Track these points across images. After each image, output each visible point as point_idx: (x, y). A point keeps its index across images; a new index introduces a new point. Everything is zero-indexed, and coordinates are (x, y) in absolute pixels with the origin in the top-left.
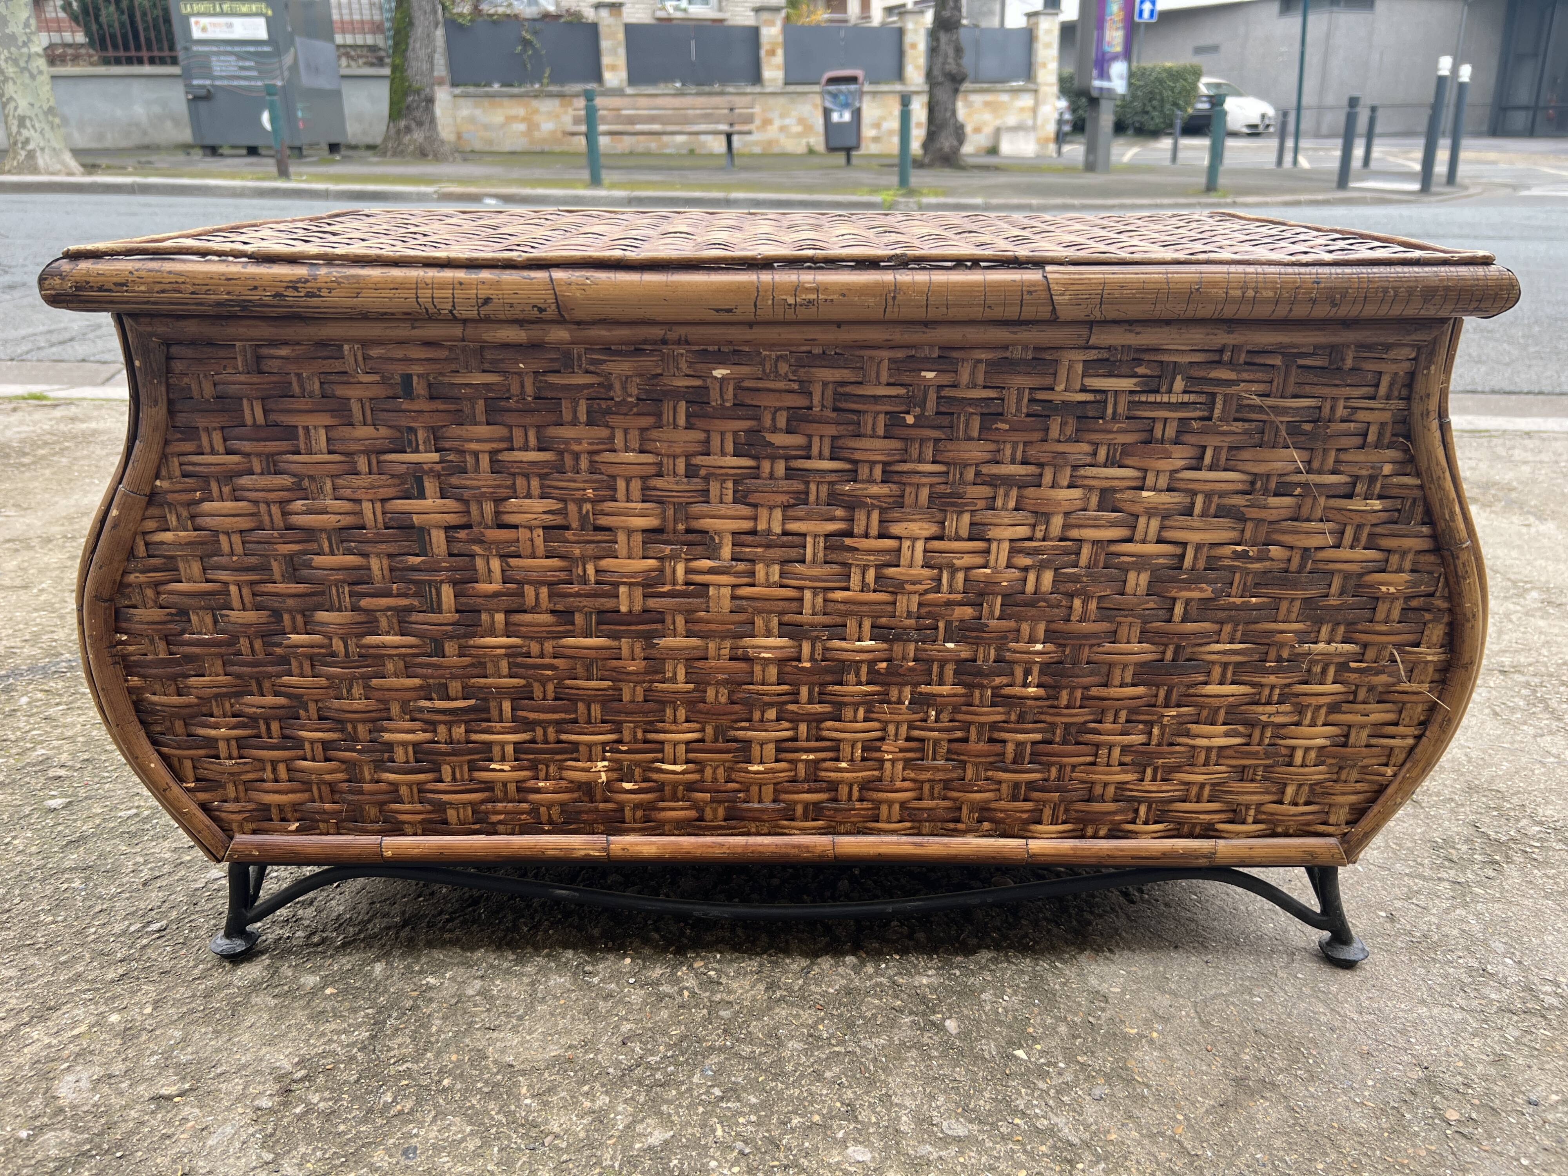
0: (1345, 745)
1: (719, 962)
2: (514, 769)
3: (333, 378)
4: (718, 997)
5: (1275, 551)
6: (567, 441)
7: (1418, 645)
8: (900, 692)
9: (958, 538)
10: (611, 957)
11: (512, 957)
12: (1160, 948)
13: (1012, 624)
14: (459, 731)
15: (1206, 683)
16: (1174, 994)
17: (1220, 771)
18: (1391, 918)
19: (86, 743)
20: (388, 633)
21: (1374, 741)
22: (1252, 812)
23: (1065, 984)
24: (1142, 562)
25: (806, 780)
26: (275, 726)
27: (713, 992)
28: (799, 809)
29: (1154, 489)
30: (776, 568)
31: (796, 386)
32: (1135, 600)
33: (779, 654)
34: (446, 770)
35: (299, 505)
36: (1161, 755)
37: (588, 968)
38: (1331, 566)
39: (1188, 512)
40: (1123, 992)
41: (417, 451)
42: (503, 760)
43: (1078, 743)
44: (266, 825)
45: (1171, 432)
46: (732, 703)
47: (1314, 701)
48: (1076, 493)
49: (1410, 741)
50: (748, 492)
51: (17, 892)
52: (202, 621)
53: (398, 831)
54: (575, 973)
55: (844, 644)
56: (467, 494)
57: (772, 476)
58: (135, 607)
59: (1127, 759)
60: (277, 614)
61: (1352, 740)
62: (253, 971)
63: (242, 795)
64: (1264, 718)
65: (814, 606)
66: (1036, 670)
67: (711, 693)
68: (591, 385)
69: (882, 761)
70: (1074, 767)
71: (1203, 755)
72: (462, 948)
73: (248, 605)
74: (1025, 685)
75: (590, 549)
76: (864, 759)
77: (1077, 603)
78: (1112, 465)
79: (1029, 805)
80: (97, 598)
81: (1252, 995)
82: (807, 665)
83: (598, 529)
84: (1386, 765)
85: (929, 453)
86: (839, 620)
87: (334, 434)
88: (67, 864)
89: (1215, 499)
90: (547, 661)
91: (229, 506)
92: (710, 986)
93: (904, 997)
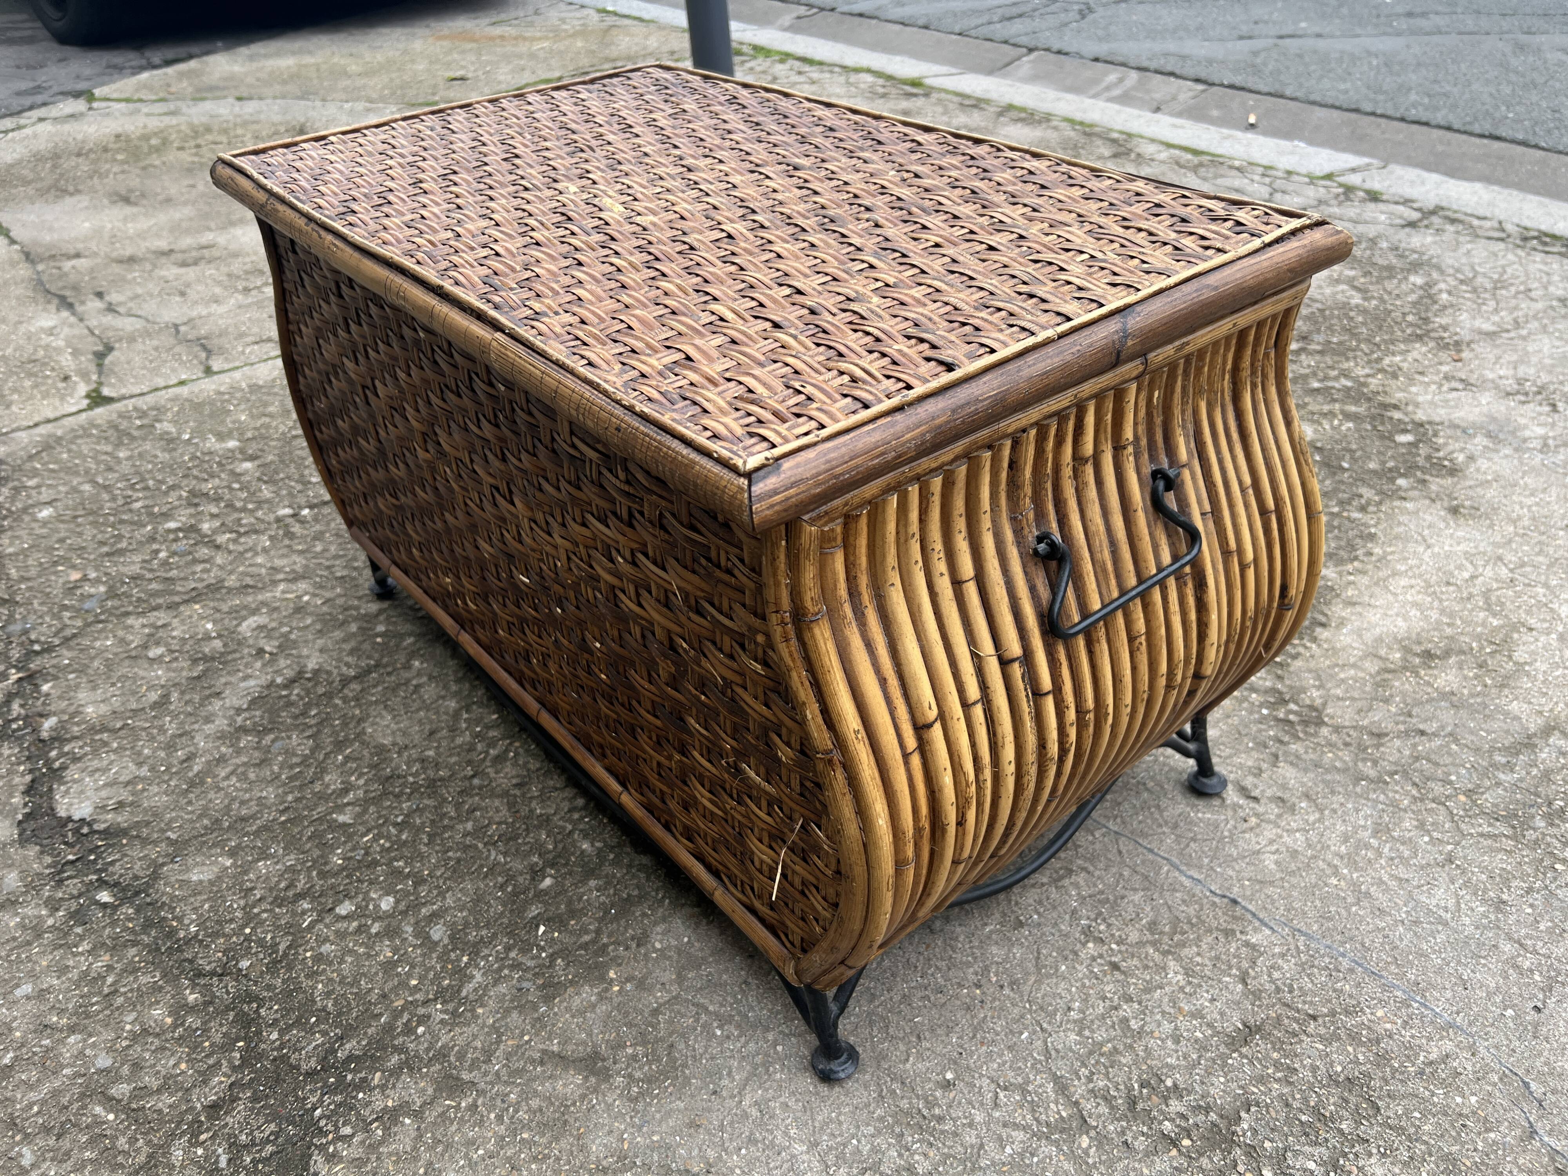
0: (786, 877)
4: (490, 770)
5: (704, 661)
7: (819, 826)
9: (542, 529)
16: (682, 979)
17: (714, 831)
21: (805, 891)
22: (739, 883)
23: (646, 915)
24: (633, 616)
25: (525, 659)
27: (493, 766)
36: (680, 788)
38: (744, 705)
39: (649, 592)
43: (634, 737)
47: (757, 821)
48: (588, 532)
54: (466, 705)
59: (661, 773)
64: (729, 809)
65: (497, 534)
71: (702, 808)
74: (600, 669)
77: (608, 625)
84: (817, 921)
92: (499, 759)
93: (560, 846)
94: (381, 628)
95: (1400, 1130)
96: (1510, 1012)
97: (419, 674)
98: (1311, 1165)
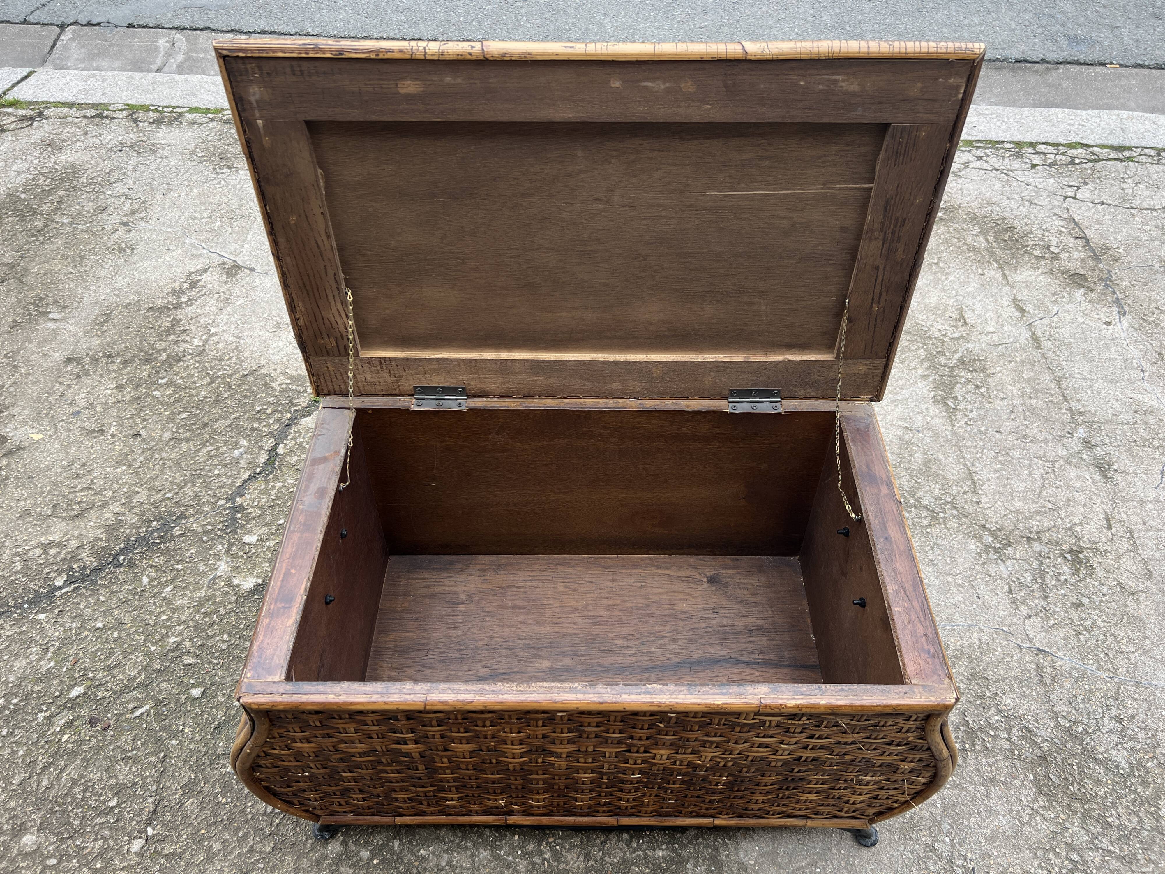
0: (875, 799)
1: (561, 838)
2: (457, 802)
3: (355, 714)
4: (561, 866)
5: (847, 757)
6: (480, 731)
7: (917, 777)
8: (653, 786)
9: (685, 754)
11: (460, 834)
13: (711, 773)
14: (430, 794)
15: (808, 785)
16: (779, 865)
17: (811, 805)
20: (392, 774)
21: (890, 798)
22: (826, 813)
23: (728, 855)
24: (779, 760)
25: (604, 805)
26: (338, 794)
27: (559, 862)
28: (601, 811)
29: (787, 744)
30: (590, 759)
32: (774, 768)
33: (590, 778)
34: (424, 803)
35: (342, 746)
36: (783, 801)
38: (876, 761)
39: (805, 749)
40: (755, 865)
41: (402, 734)
42: (452, 800)
43: (741, 798)
45: (798, 730)
46: (567, 789)
47: (861, 790)
48: (747, 744)
49: (909, 799)
50: (575, 742)
51: (200, 777)
52: (297, 771)
53: (402, 815)
54: (491, 846)
55: (625, 776)
56: (429, 744)
57: (588, 738)
59: (766, 801)
60: (335, 770)
61: (879, 798)
62: (335, 847)
63: (323, 808)
64: (835, 793)
65: (609, 767)
66: (722, 783)
67: (556, 787)
68: (492, 716)
70: (739, 804)
71: (804, 801)
73: (319, 768)
74: (716, 786)
75: (493, 756)
76: (633, 801)
77: (745, 769)
78: (767, 738)
79: (715, 811)
80: (243, 768)
81: (816, 867)
82: (606, 780)
83: (497, 751)
84: (896, 803)
85: (671, 734)
86: (622, 771)
87: (359, 729)
88: (220, 751)
89: (819, 746)
90: (473, 780)
91: (306, 745)
92: (557, 856)
93: (650, 865)
94: (365, 854)
95: (998, 680)
96: (975, 606)
97: (438, 857)
98: (996, 718)
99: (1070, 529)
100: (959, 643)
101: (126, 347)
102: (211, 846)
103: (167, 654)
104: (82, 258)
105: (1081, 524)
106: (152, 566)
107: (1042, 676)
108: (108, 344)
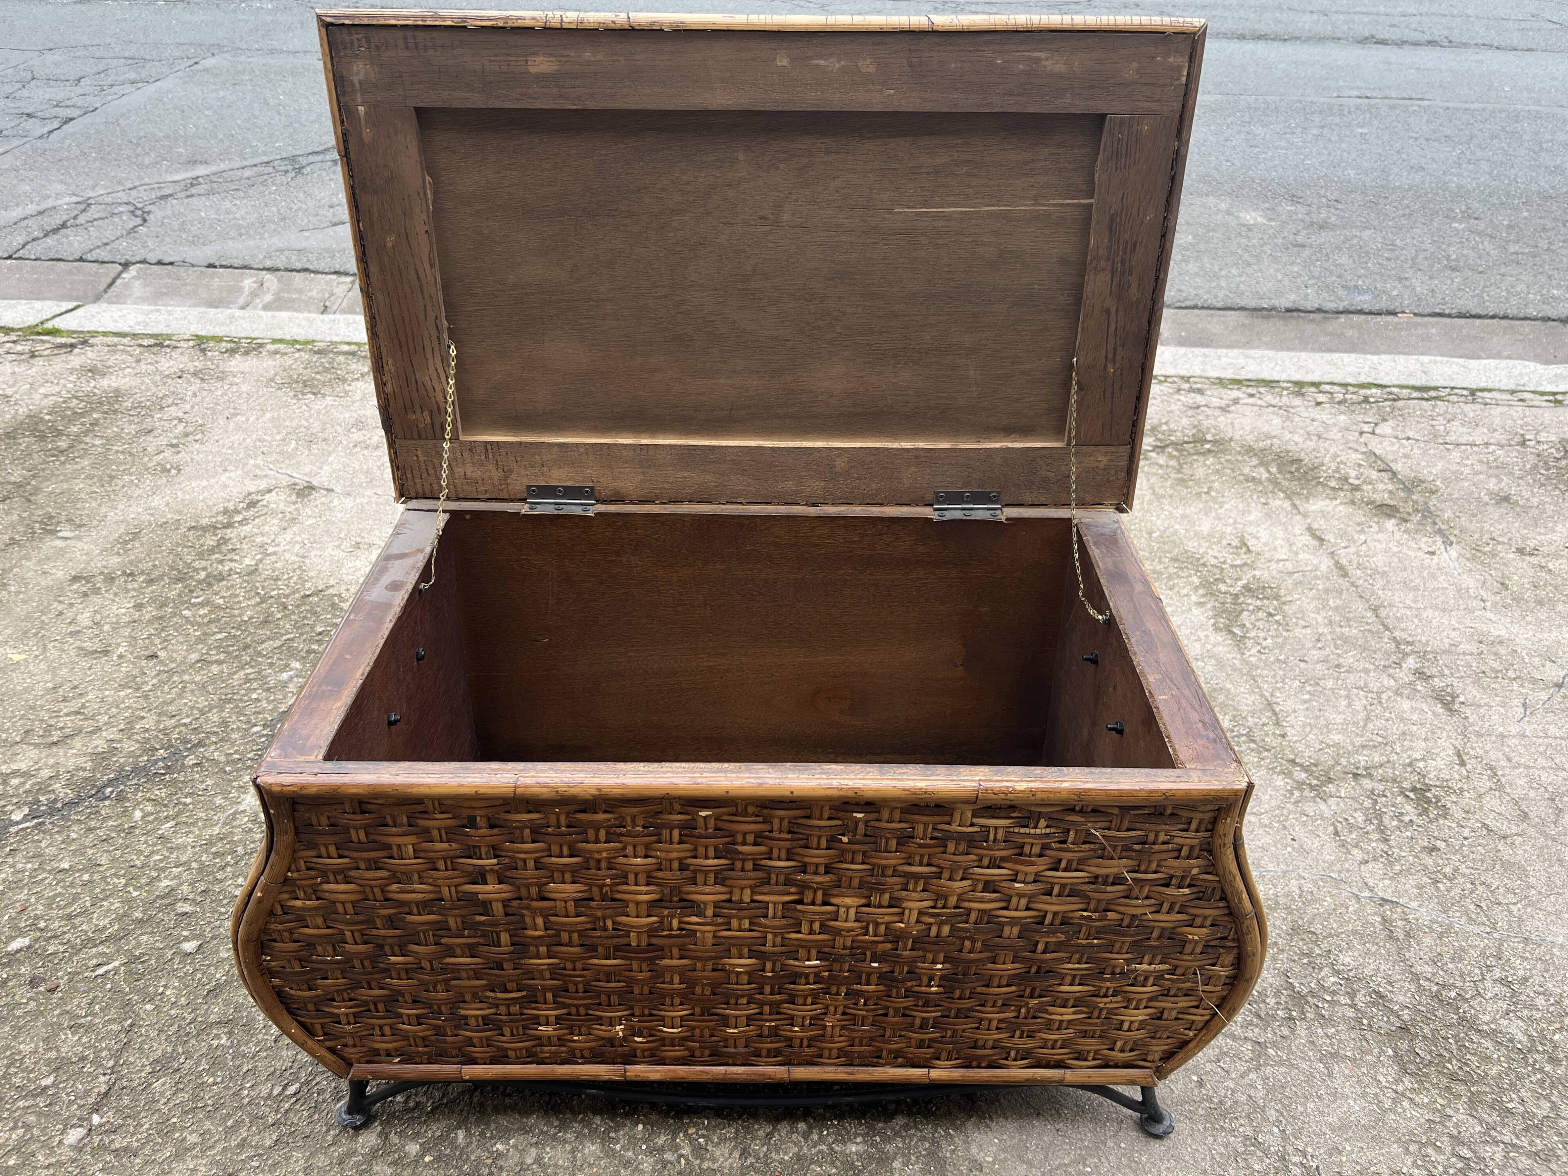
0: (1159, 1018)
1: (706, 1128)
2: (555, 1030)
3: (417, 815)
4: (705, 1165)
5: (1111, 915)
6: (590, 852)
7: (1214, 965)
8: (838, 989)
9: (880, 906)
10: (628, 1123)
11: (556, 1123)
12: (1027, 1115)
13: (920, 953)
14: (515, 1009)
15: (1060, 985)
16: (1030, 1163)
17: (1069, 1033)
18: (1201, 1084)
19: (200, 870)
20: (462, 957)
21: (1180, 1016)
22: (1092, 1054)
23: (954, 1151)
24: (1014, 921)
25: (769, 1036)
26: (381, 1006)
27: (703, 1160)
28: (764, 1052)
29: (1023, 882)
30: (747, 921)
31: (761, 819)
32: (1009, 941)
33: (747, 969)
34: (507, 1031)
35: (394, 887)
36: (1027, 1024)
37: (612, 1135)
38: (1152, 924)
39: (1049, 894)
40: (994, 1163)
41: (481, 858)
42: (547, 1024)
43: (967, 1017)
44: (376, 1058)
45: (1036, 850)
46: (715, 994)
47: (1138, 996)
48: (967, 883)
49: (1207, 1018)
50: (725, 879)
51: (180, 1050)
52: (325, 949)
53: (474, 1062)
54: (603, 1139)
55: (797, 963)
56: (518, 883)
57: (743, 870)
58: (275, 941)
59: (1003, 1026)
60: (381, 947)
61: (1165, 1016)
62: (369, 1139)
63: (358, 1043)
64: (1101, 1005)
65: (774, 942)
66: (937, 979)
67: (698, 990)
68: (609, 820)
69: (826, 1026)
70: (964, 1031)
71: (1057, 1024)
72: (519, 1113)
73: (358, 941)
74: (929, 986)
75: (608, 912)
76: (811, 1024)
77: (967, 943)
78: (994, 867)
79: (931, 1050)
80: (248, 941)
81: (1085, 1165)
82: (770, 974)
83: (613, 900)
84: (1189, 1029)
85: (860, 858)
86: (793, 949)
87: (418, 847)
88: (213, 1018)
89: (1069, 887)
90: (578, 973)
91: (342, 887)
92: (699, 1152)
93: (838, 1164)
94: (413, 1149)
95: (1330, 935)
96: (1289, 849)
97: (523, 1152)
98: (1333, 979)
99: (1410, 765)
100: (1271, 892)
101: (154, 566)
102: (184, 1139)
103: (155, 901)
104: (112, 478)
105: (1423, 759)
106: (149, 800)
107: (1391, 931)
108: (131, 562)
